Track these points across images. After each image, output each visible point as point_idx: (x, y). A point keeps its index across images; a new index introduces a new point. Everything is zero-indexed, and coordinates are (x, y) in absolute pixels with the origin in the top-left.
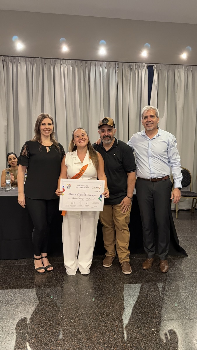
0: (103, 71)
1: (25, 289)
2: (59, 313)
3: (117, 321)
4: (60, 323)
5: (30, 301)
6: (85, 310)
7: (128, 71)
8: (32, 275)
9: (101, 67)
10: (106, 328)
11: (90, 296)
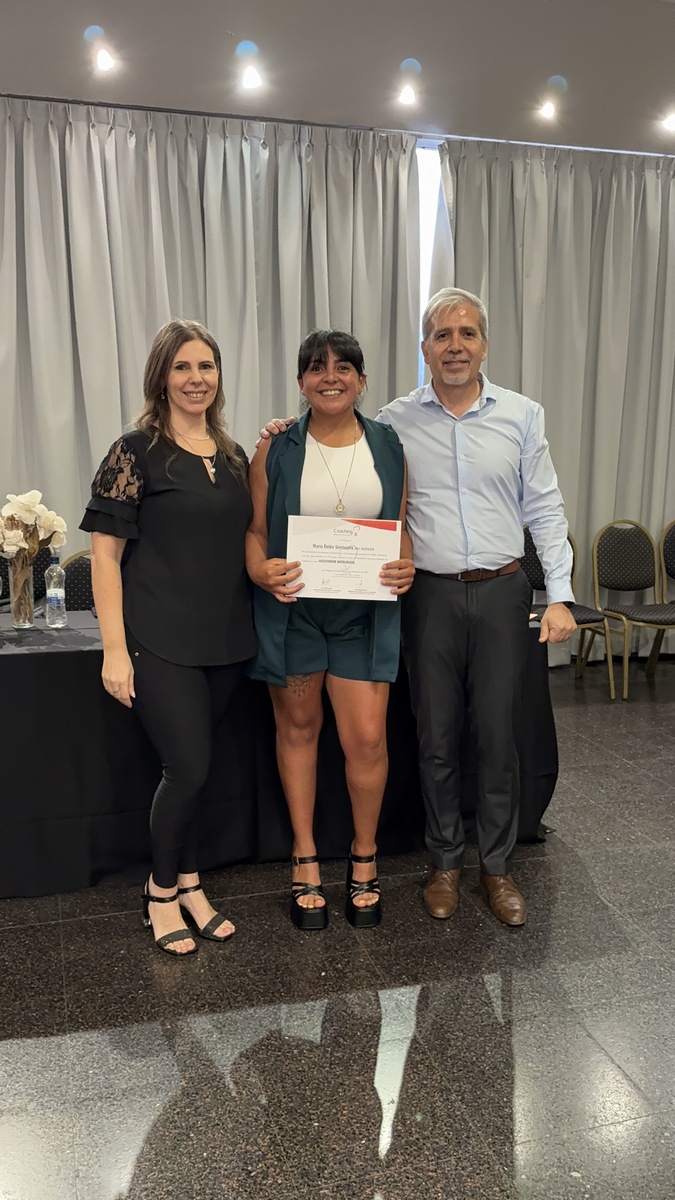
0: (254, 154)
1: (29, 1040)
2: (192, 1140)
3: (428, 1149)
4: (207, 1184)
5: (62, 1095)
6: (290, 1111)
7: (346, 159)
8: (46, 972)
9: (244, 142)
10: (394, 1187)
11: (297, 1046)
